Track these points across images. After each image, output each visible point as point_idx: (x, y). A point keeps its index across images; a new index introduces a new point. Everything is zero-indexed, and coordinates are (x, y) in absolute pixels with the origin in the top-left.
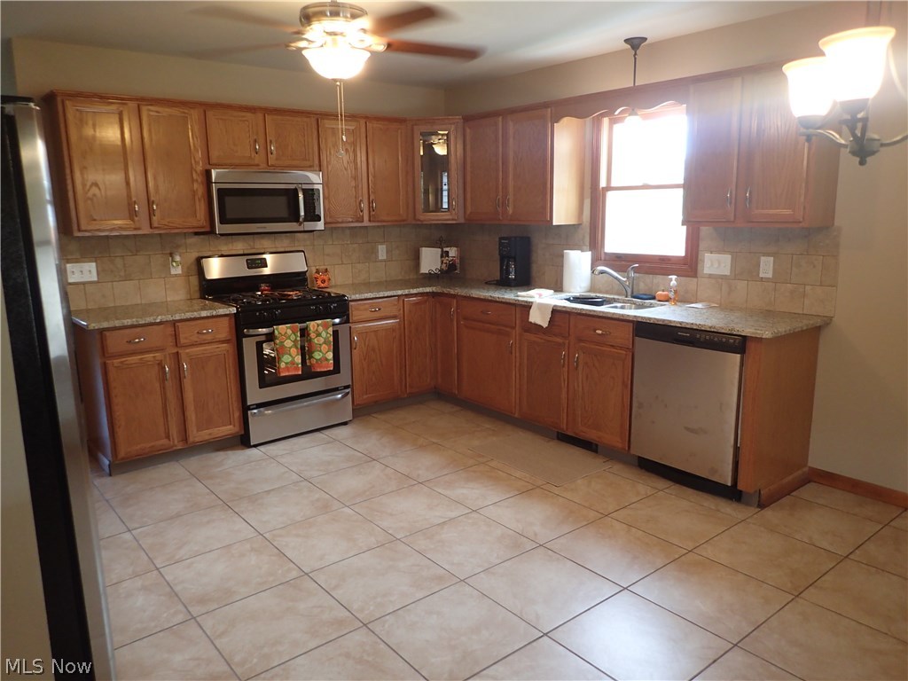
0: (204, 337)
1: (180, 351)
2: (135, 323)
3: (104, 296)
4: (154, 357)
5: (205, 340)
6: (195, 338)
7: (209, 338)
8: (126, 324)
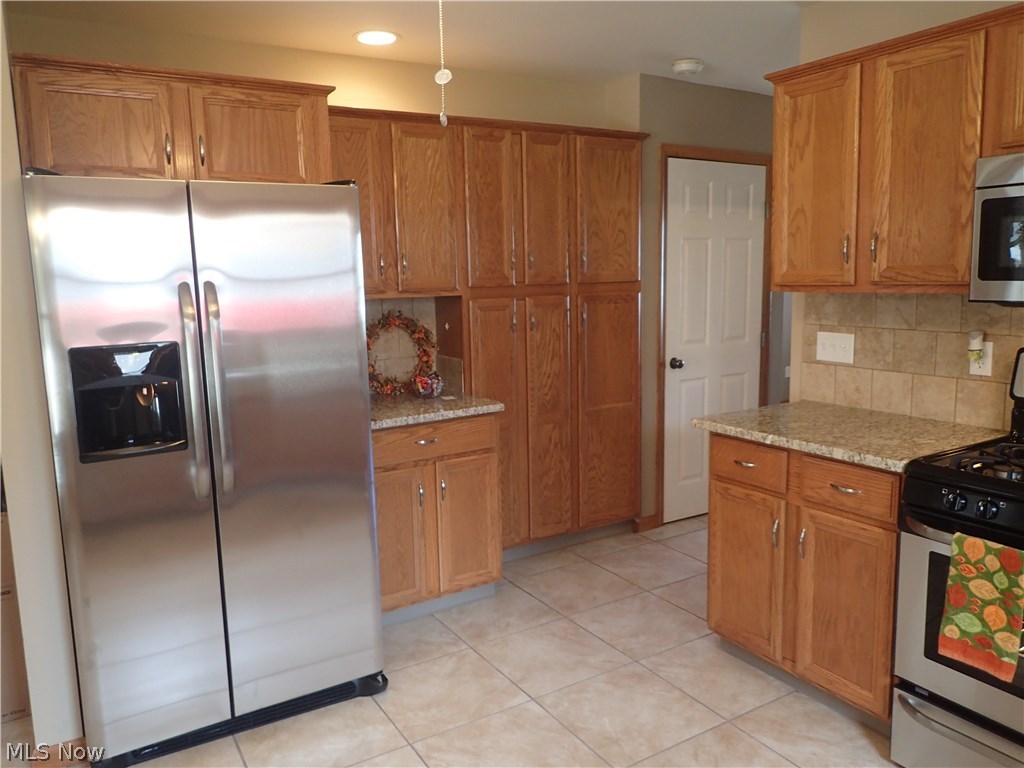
0: (844, 499)
1: (803, 508)
2: (739, 435)
3: (857, 390)
4: (764, 499)
5: (843, 505)
6: (826, 494)
7: (850, 503)
8: (728, 433)
